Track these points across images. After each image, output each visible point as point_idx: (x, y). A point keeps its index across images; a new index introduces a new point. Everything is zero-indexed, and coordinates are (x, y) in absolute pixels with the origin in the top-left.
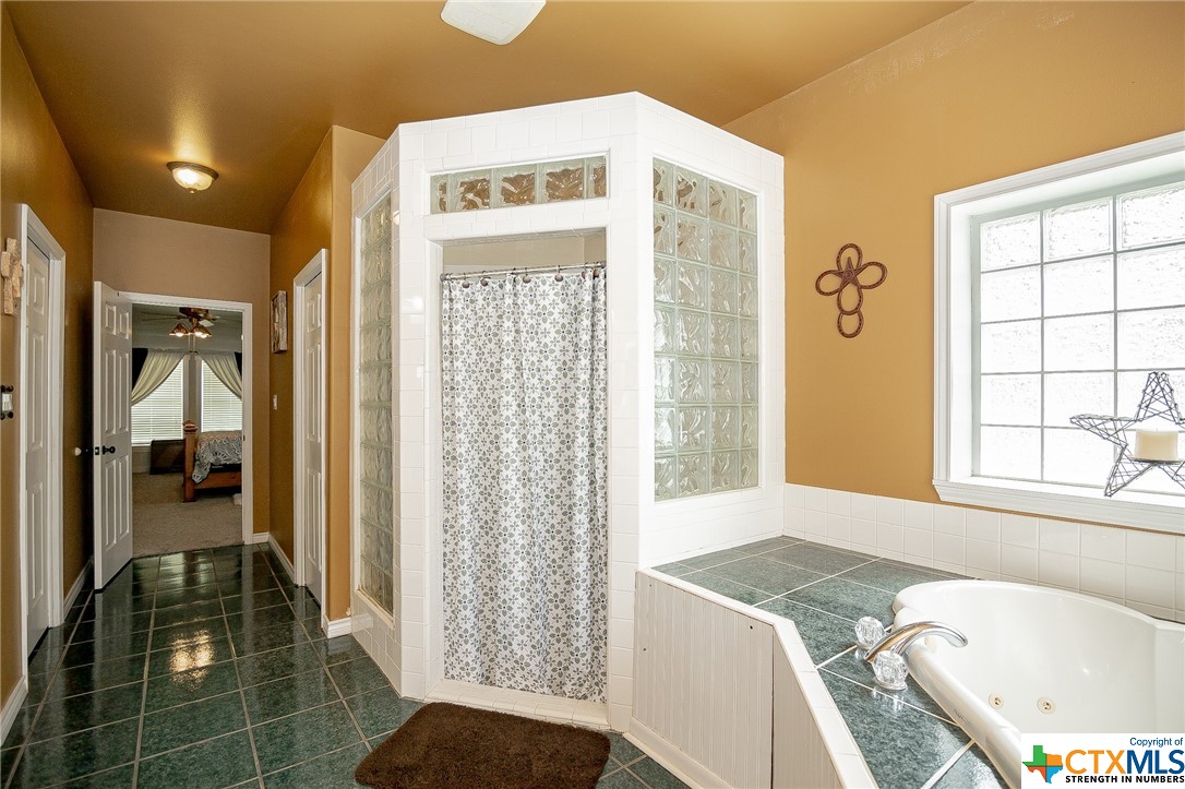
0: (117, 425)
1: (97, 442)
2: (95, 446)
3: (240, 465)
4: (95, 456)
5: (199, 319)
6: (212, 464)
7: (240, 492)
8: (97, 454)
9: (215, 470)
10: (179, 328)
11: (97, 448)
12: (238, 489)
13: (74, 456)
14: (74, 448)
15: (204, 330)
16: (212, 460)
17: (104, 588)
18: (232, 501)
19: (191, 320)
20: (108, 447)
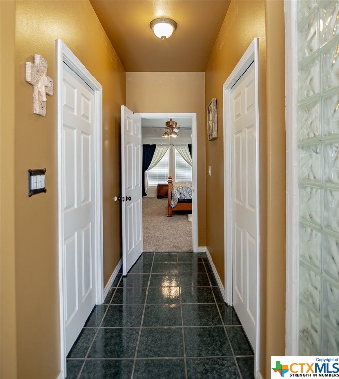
0: (134, 184)
1: (123, 195)
2: (122, 197)
3: (191, 200)
4: (122, 202)
5: (173, 128)
6: (179, 199)
7: (191, 213)
8: (123, 201)
9: (180, 202)
10: (165, 133)
11: (123, 198)
12: (190, 212)
13: (114, 201)
14: (114, 197)
15: (176, 134)
16: (179, 197)
17: (127, 275)
18: (188, 218)
19: (170, 129)
20: (128, 197)
